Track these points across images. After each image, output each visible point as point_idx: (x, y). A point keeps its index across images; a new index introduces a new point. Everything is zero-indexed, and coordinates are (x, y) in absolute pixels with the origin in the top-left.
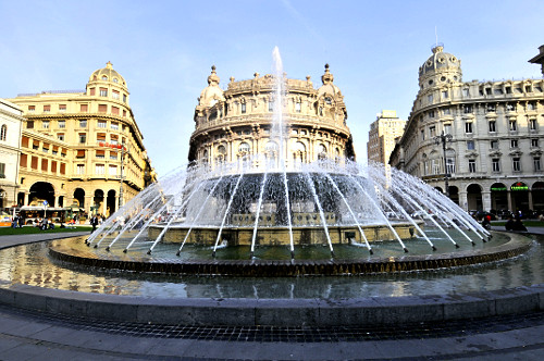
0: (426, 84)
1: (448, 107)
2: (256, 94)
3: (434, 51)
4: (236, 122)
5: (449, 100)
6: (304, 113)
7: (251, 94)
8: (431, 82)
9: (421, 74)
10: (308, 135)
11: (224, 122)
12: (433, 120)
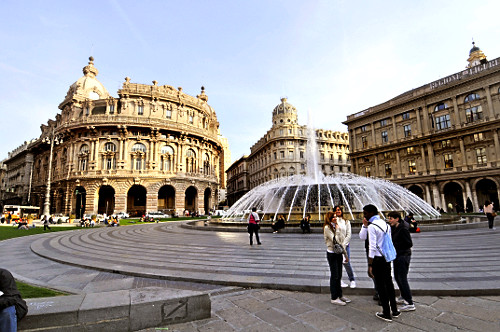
0: (278, 121)
1: (293, 140)
2: (156, 100)
3: (282, 100)
4: (132, 123)
5: (292, 135)
6: (195, 125)
7: (151, 99)
8: (282, 121)
9: (274, 114)
10: (198, 144)
11: (120, 120)
12: (282, 147)
